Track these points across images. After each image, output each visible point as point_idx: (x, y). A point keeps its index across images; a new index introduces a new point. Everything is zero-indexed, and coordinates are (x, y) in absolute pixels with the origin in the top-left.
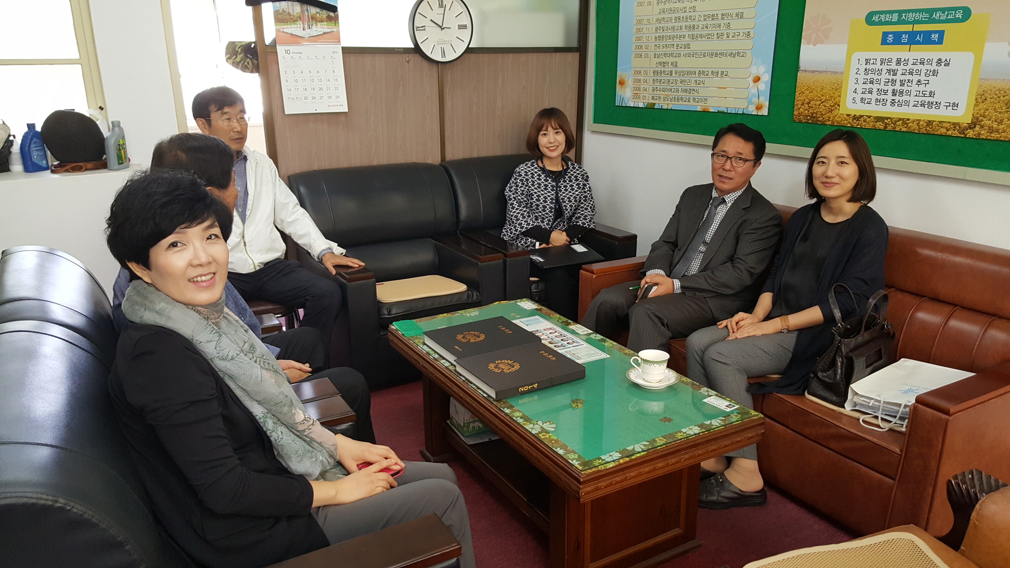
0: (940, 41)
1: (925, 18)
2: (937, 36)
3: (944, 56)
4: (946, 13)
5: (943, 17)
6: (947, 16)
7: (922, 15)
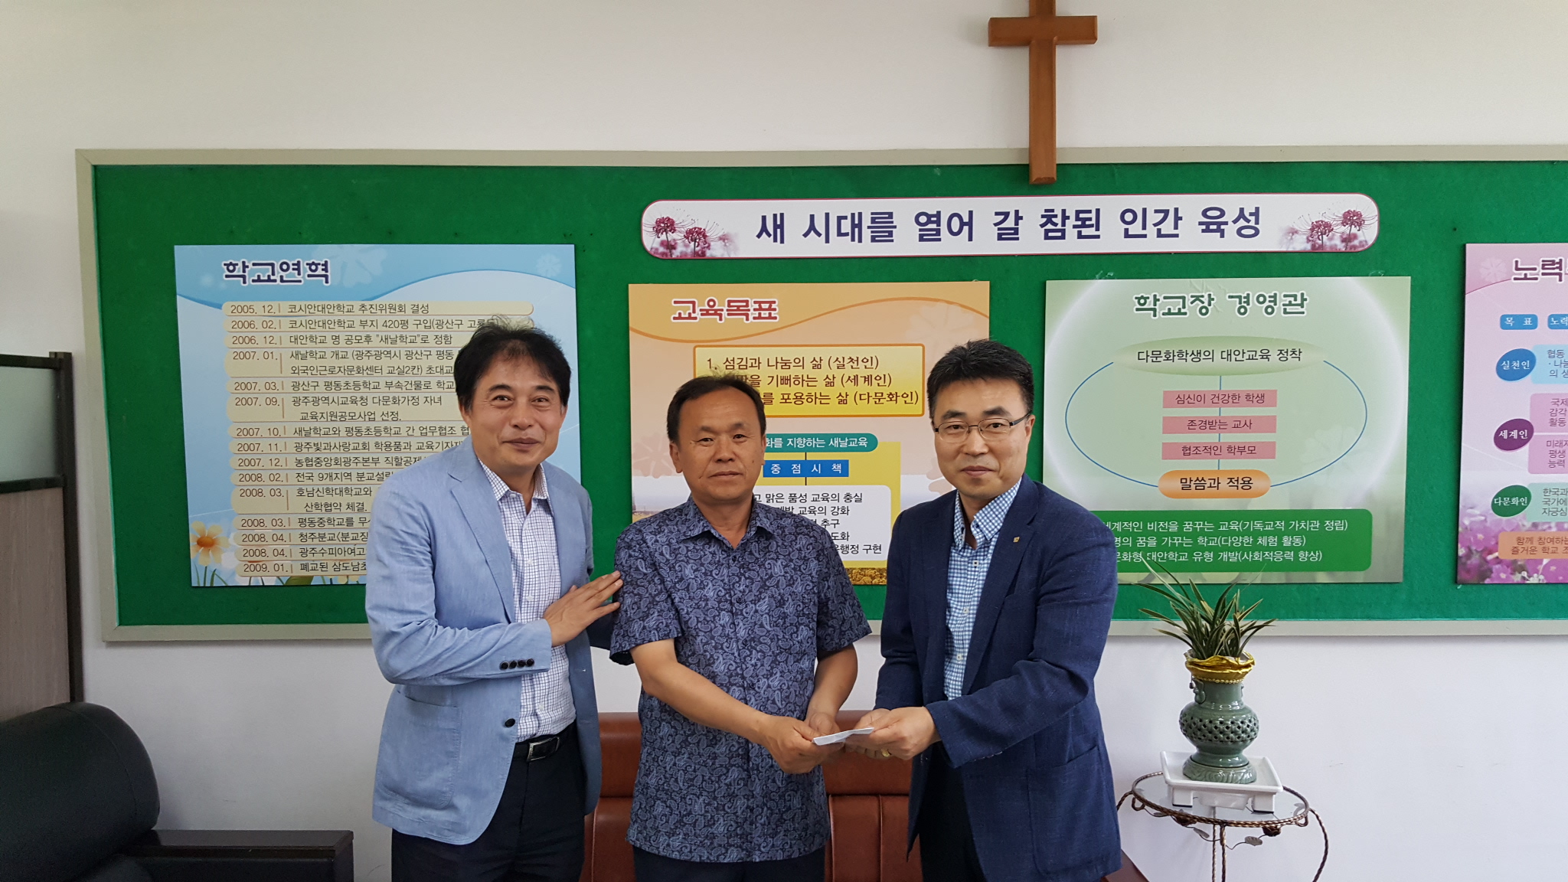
0: (845, 473)
1: (819, 445)
2: (839, 466)
3: (853, 490)
4: (847, 440)
5: (844, 445)
6: (849, 443)
7: (816, 440)
